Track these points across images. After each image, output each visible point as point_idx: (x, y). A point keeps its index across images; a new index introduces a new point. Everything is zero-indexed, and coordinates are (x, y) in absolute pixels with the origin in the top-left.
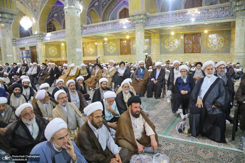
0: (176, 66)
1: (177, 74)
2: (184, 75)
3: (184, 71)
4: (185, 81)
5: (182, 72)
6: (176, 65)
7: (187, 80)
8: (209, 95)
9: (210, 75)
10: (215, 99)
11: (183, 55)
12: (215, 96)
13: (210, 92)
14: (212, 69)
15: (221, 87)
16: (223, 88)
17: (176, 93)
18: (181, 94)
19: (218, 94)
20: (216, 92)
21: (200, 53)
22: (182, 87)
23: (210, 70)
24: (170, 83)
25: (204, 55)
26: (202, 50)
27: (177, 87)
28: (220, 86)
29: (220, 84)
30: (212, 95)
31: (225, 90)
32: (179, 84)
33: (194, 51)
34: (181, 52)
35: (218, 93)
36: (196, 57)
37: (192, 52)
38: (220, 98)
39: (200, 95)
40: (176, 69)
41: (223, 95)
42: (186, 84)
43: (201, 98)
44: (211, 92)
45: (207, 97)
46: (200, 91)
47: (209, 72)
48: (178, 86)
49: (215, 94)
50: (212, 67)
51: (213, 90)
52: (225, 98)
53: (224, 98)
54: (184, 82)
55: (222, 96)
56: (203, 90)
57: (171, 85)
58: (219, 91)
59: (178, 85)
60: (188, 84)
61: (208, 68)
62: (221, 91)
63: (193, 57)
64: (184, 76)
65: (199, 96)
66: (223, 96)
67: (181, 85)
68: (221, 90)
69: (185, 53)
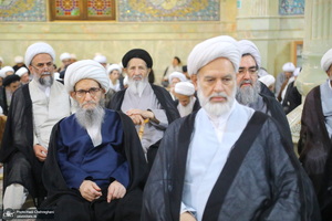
0: (40, 69)
1: (46, 104)
2: (90, 107)
3: (92, 90)
4: (95, 134)
5: (82, 91)
6: (41, 65)
7: (104, 130)
8: (230, 195)
9: (218, 105)
10: (256, 211)
11: (48, 26)
12: (258, 199)
13: (230, 182)
14: (225, 79)
15: (276, 151)
16: (281, 158)
17: (57, 196)
18: (84, 200)
19: (268, 189)
20: (258, 181)
21: (114, 19)
22: (86, 167)
23: (219, 82)
24: (17, 151)
25: (129, 28)
26: (121, 8)
27: (60, 166)
28: (268, 147)
29: (267, 139)
30: (242, 196)
31: (291, 168)
32: (69, 152)
33: (92, 12)
34: (36, 16)
35: (264, 183)
36: (98, 37)
37: (84, 17)
38: (278, 205)
39: (188, 202)
40: (42, 82)
41: (290, 191)
42: (100, 147)
43: (194, 213)
44: (235, 181)
45: (224, 207)
46: (187, 178)
47: (214, 94)
48: (66, 164)
49: (254, 187)
50: (227, 71)
51: (243, 170)
52: (299, 204)
53: (295, 204)
54: (90, 142)
55: (286, 197)
56: (199, 174)
57: (24, 160)
58: (270, 174)
59: (62, 157)
60: (109, 148)
61: (210, 72)
62: (277, 173)
63: (89, 37)
64: (90, 113)
65: (183, 206)
66: (291, 195)
67: (77, 158)
68: (278, 168)
69: (53, 17)
